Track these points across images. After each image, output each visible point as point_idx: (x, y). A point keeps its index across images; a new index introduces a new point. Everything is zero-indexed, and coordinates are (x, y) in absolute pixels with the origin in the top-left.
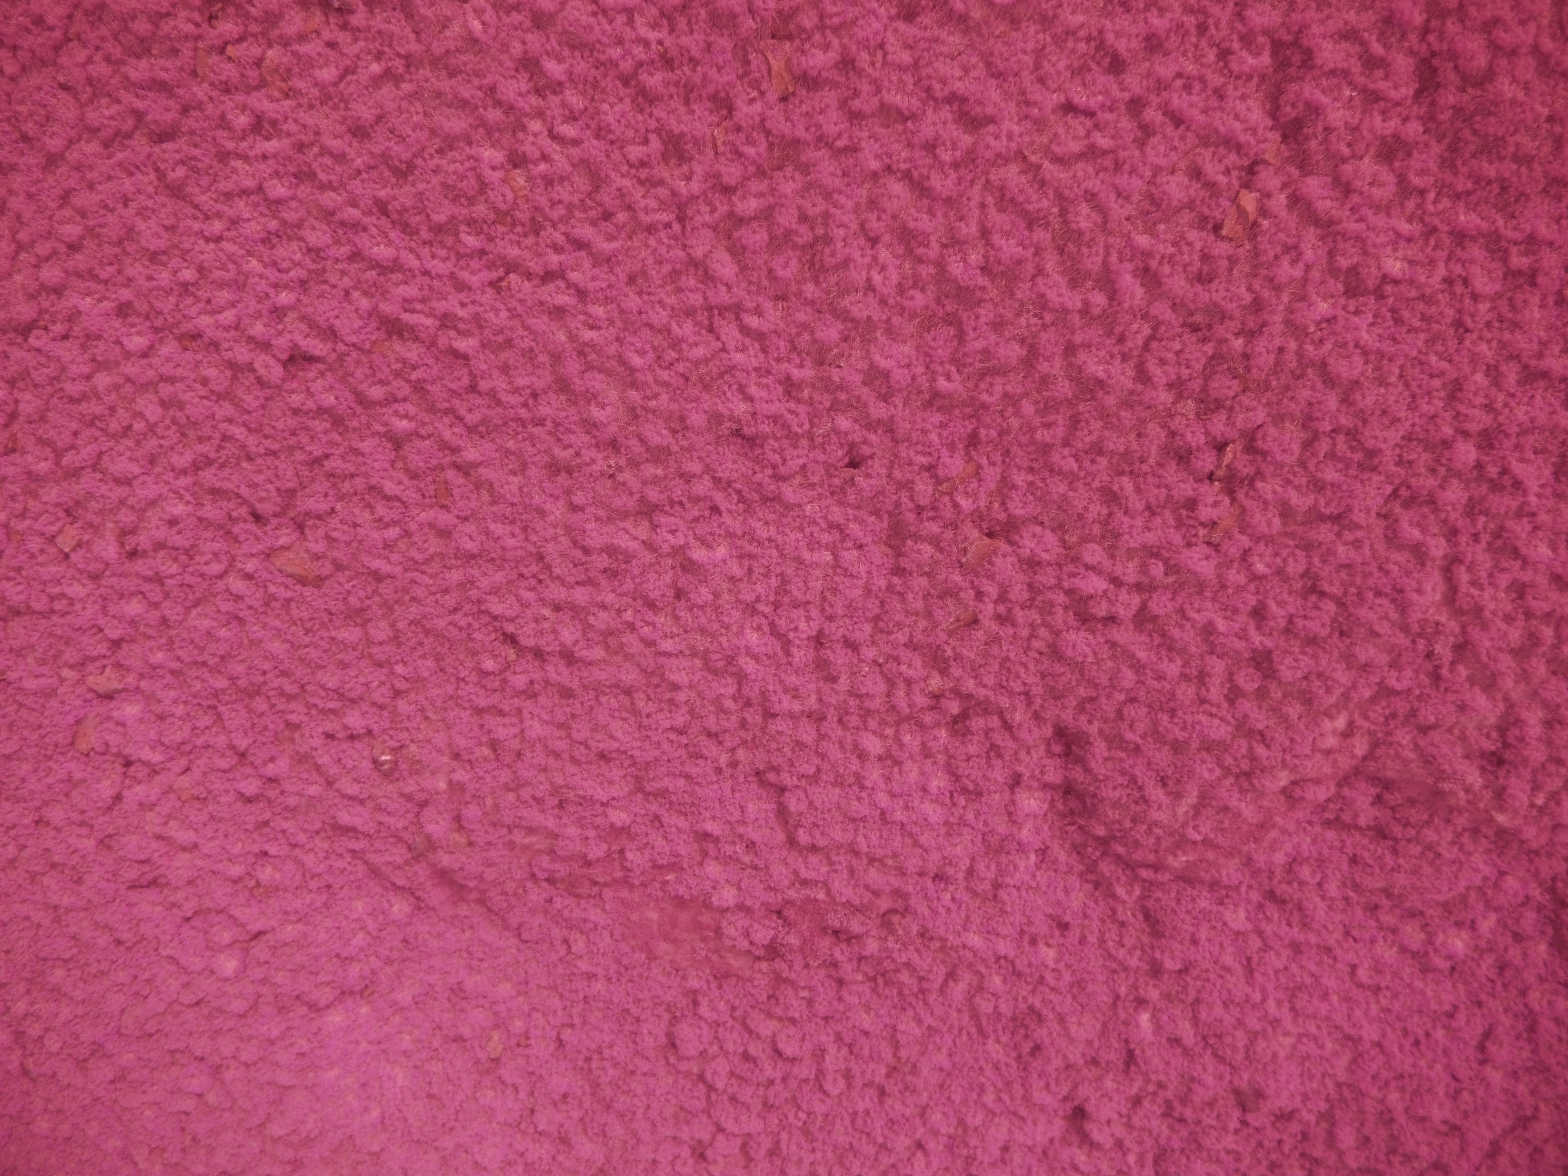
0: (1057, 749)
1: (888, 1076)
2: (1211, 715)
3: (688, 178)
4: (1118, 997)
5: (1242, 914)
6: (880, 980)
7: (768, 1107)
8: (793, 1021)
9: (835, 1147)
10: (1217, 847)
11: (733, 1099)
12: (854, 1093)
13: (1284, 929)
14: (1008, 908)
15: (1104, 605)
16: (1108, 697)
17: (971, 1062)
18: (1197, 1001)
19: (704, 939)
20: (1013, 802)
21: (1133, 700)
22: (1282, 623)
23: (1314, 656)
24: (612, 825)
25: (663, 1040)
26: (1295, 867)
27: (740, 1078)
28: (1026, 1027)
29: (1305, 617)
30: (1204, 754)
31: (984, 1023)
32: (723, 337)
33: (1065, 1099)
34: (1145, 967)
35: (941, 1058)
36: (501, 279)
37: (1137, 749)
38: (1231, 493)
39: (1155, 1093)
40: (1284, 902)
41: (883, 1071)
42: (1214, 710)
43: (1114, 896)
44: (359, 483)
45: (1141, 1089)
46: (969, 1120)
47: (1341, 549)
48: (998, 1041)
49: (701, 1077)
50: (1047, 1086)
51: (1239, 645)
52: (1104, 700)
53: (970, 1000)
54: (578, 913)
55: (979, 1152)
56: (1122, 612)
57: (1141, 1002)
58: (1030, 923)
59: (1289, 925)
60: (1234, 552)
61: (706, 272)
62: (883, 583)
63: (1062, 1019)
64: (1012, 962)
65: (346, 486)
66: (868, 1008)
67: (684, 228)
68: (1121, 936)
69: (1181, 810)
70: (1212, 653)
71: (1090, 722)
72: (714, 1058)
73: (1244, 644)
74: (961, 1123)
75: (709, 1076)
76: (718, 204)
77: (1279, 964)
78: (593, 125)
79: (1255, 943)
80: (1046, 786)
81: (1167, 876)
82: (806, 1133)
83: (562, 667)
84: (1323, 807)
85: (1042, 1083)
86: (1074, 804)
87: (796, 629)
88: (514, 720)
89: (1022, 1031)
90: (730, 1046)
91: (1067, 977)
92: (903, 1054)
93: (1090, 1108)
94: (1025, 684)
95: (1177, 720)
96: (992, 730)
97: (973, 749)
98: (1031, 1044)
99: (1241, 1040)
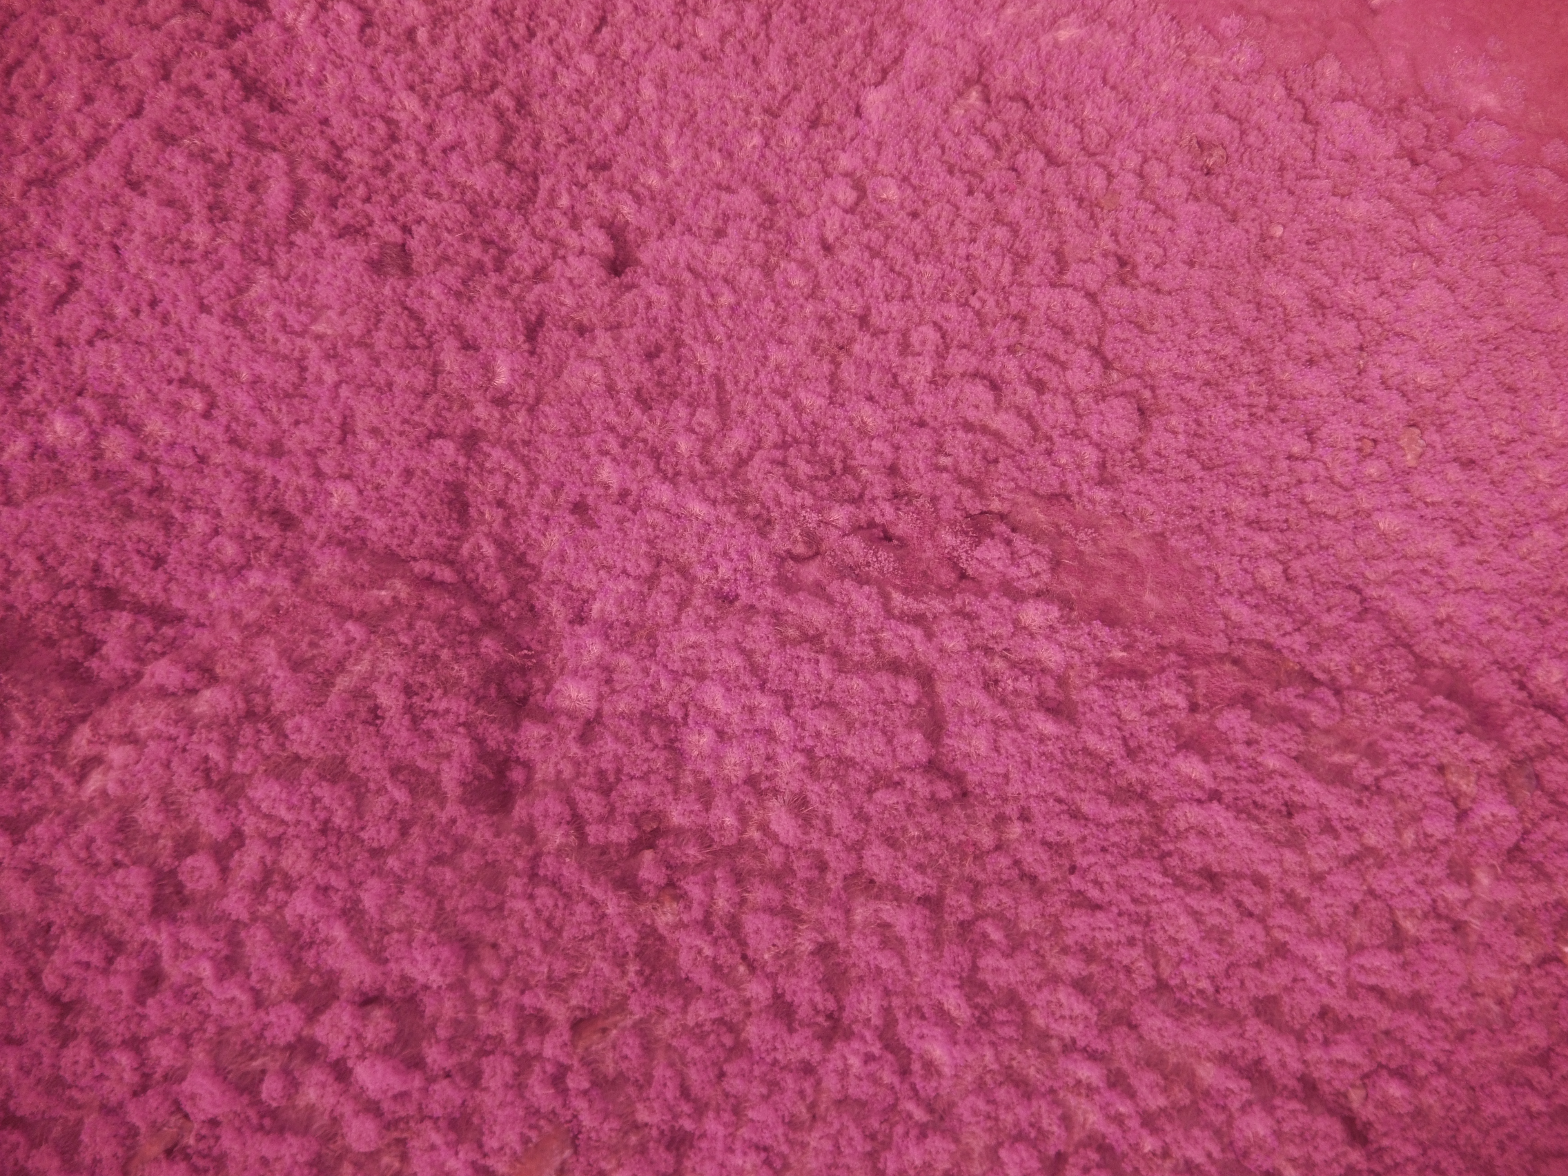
0: (517, 775)
1: (852, 340)
6: (838, 466)
7: (1020, 319)
8: (968, 427)
9: (938, 259)
10: (332, 605)
11: (1067, 332)
12: (901, 323)
13: (282, 477)
14: (645, 546)
15: (369, 1035)
16: (413, 863)
17: (740, 347)
18: (426, 395)
19: (1078, 555)
21: (376, 853)
24: (1206, 758)
25: (1156, 422)
27: (1052, 358)
28: (659, 384)
31: (713, 396)
33: (630, 287)
35: (777, 355)
37: (394, 771)
39: (513, 282)
41: (856, 348)
42: (264, 825)
45: (530, 289)
46: (757, 275)
48: (700, 368)
49: (1107, 365)
50: (649, 305)
51: (191, 934)
53: (725, 426)
54: (1270, 623)
55: (753, 234)
56: (346, 1018)
57: (502, 400)
58: (621, 521)
59: (275, 481)
60: (154, 1099)
63: (610, 390)
64: (658, 469)
66: (863, 432)
69: (363, 667)
72: (1087, 390)
73: (184, 935)
74: (767, 270)
75: (1097, 367)
77: (303, 431)
79: (326, 464)
81: (417, 567)
82: (972, 279)
83: (1272, 1060)
84: (172, 645)
85: (654, 312)
86: (517, 686)
87: (869, 1058)
88: (1362, 978)
89: (665, 379)
90: (1061, 404)
91: (590, 443)
92: (826, 368)
93: (601, 273)
94: (531, 897)
95: (323, 815)
96: (602, 820)
97: (637, 789)
98: (657, 362)
99: (380, 338)
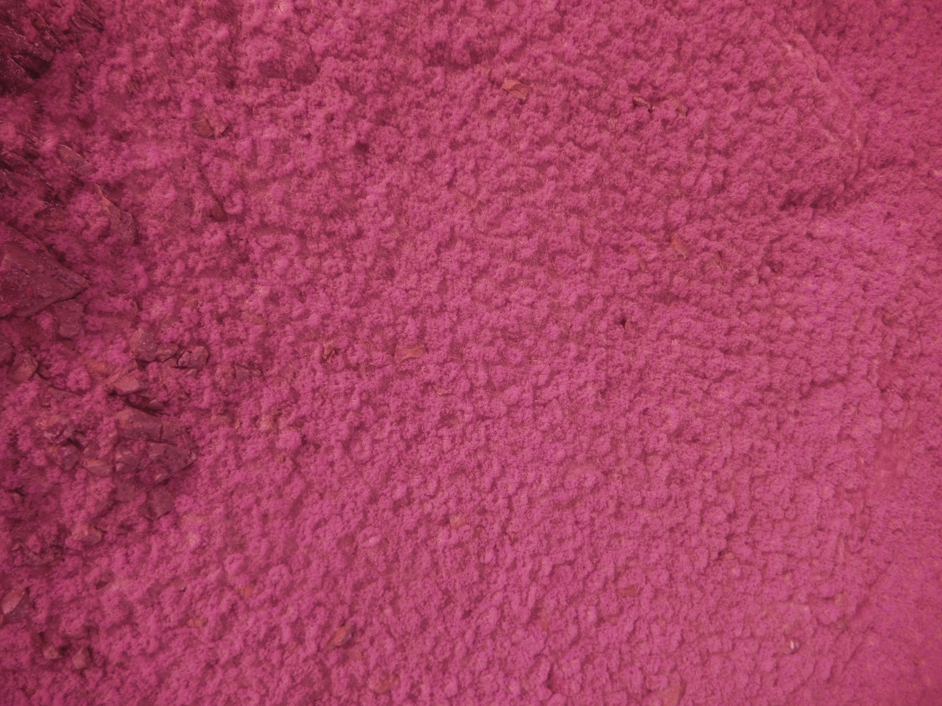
2: (782, 119)
3: (463, 412)
4: (927, 188)
5: (882, 112)
20: (822, 238)
22: (735, 74)
23: (754, 58)
26: (858, 81)
29: (733, 62)
30: (804, 123)
32: (551, 397)
34: (911, 170)
36: (510, 539)
38: (660, 100)
40: (876, 89)
44: (625, 648)
47: (698, 40)
52: (770, 179)
61: (513, 405)
62: (694, 309)
65: (627, 658)
67: (489, 418)
68: (893, 182)
70: (748, 115)
71: (781, 188)
76: (479, 395)
78: (431, 469)
80: (814, 218)
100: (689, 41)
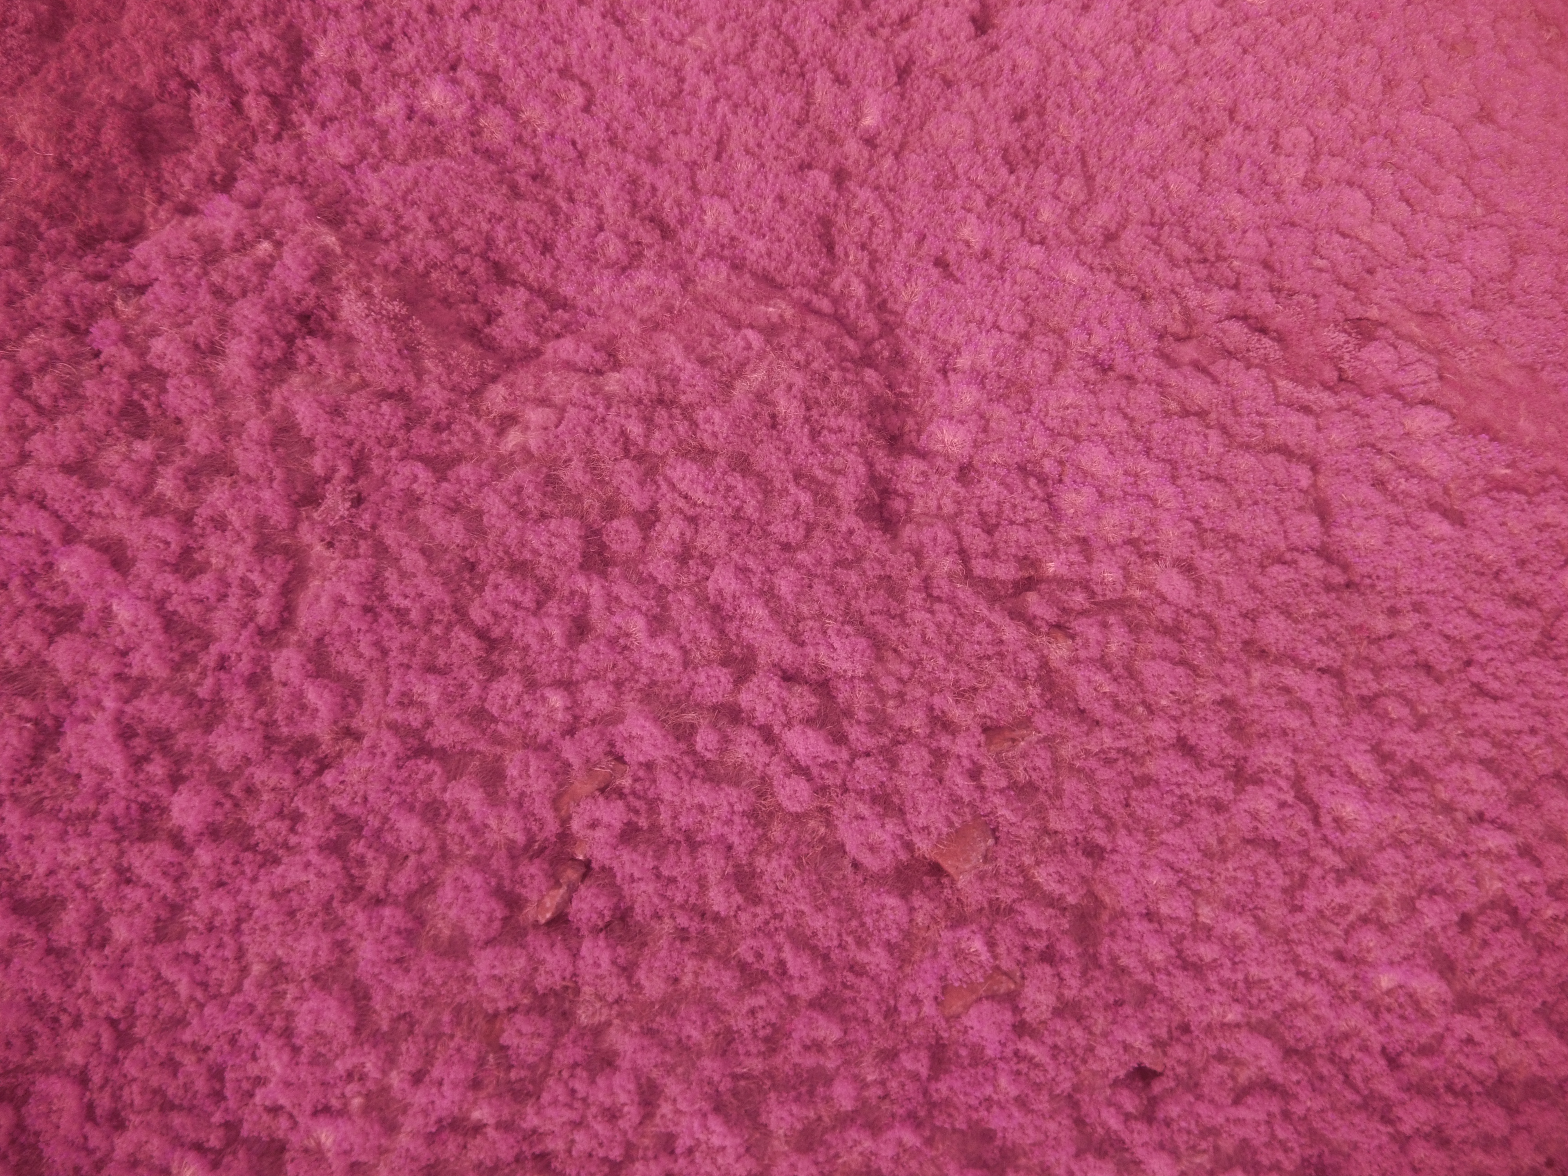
0: (898, 504)
1: (1221, 132)
4: (897, 155)
5: (709, 218)
7: (1391, 138)
8: (1343, 233)
9: (1308, 66)
10: (724, 314)
11: (1438, 158)
12: (1272, 123)
13: (663, 184)
14: (1019, 303)
16: (819, 561)
17: (1107, 122)
18: (800, 123)
20: (976, 445)
21: (786, 547)
22: (552, 607)
23: (523, 544)
26: (625, 260)
27: (1425, 182)
28: (1025, 148)
29: (516, 605)
30: (709, 444)
31: (1078, 167)
33: (995, 48)
34: (852, 185)
35: (1143, 135)
37: (797, 476)
38: (565, 836)
39: (881, 25)
40: (652, 220)
41: (1227, 139)
42: (681, 503)
43: (868, 285)
45: (897, 35)
46: (1129, 52)
47: (433, 699)
48: (1064, 139)
50: (1015, 68)
51: (623, 591)
52: (827, 557)
53: (1091, 199)
57: (870, 141)
58: (989, 278)
59: (654, 189)
60: (589, 738)
62: (1123, 840)
63: (976, 145)
64: (1023, 232)
68: (871, 233)
69: (761, 376)
71: (851, 532)
73: (615, 589)
77: (683, 142)
79: (704, 177)
80: (923, 455)
81: (796, 293)
84: (569, 328)
85: (1021, 73)
86: (894, 421)
89: (1031, 145)
90: (1434, 225)
91: (956, 197)
92: (1195, 154)
93: (968, 28)
94: (932, 612)
95: (737, 503)
96: (986, 556)
97: (1018, 534)
98: (1025, 124)
99: (758, 59)
100: (428, 723)
